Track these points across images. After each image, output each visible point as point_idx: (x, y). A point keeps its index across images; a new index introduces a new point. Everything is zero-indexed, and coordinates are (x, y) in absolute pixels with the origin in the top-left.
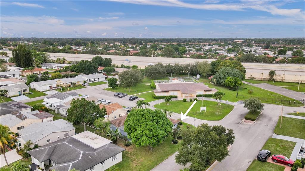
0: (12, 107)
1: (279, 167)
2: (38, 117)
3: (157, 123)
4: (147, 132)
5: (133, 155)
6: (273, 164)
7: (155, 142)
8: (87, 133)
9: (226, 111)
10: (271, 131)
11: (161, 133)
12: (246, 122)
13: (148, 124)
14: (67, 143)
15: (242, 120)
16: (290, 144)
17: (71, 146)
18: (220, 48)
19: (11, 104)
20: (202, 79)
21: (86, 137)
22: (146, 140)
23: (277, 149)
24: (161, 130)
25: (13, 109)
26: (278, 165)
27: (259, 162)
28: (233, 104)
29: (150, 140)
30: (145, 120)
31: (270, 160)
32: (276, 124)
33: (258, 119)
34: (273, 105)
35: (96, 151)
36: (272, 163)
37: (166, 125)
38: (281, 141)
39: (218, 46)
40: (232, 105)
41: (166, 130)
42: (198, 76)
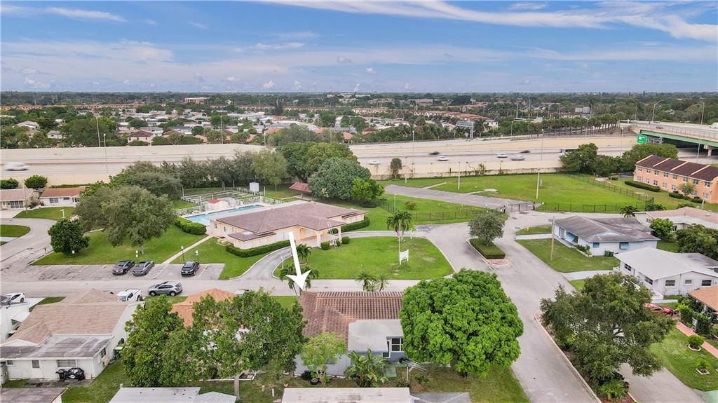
32: (536, 256)
42: (254, 187)
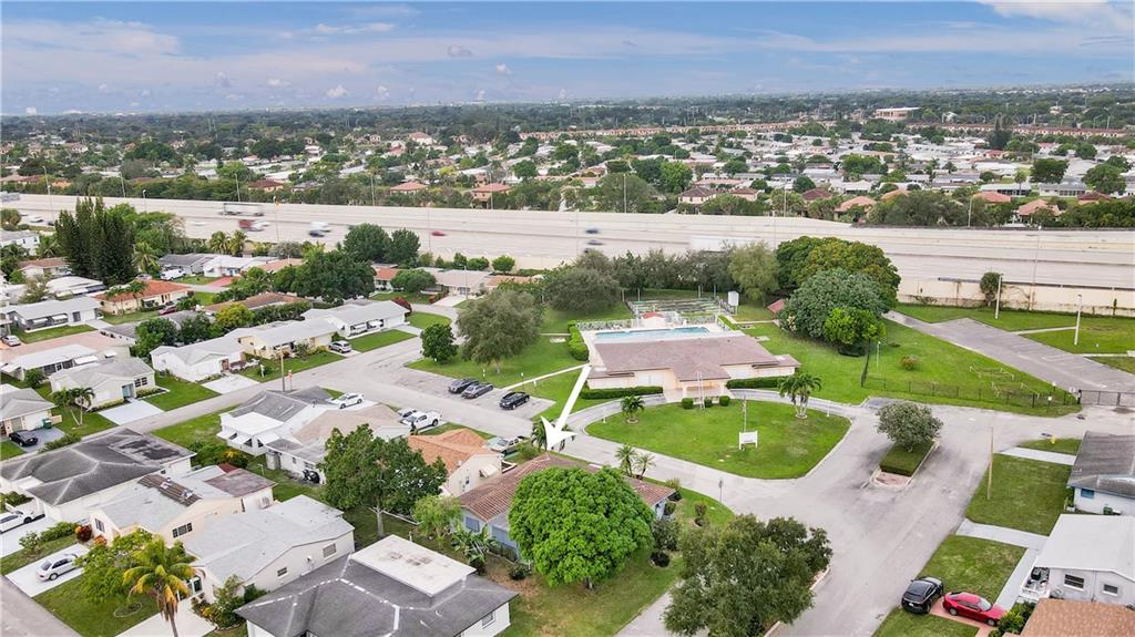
0: (131, 456)
1: (962, 628)
2: (226, 491)
3: (607, 515)
4: (581, 542)
5: (539, 607)
6: (947, 620)
7: (604, 569)
8: (393, 542)
9: (822, 441)
10: (958, 510)
11: (620, 542)
12: (883, 481)
13: (583, 519)
14: (347, 582)
15: (871, 473)
16: (1006, 553)
17: (363, 590)
18: (817, 151)
19: (122, 444)
20: (745, 309)
21: (394, 557)
22: (576, 567)
23: (964, 572)
24: (619, 533)
25: (136, 462)
26: (958, 623)
27: (908, 618)
28: (846, 410)
29: (590, 564)
30: (572, 508)
31: (938, 611)
32: (976, 486)
33: (923, 468)
34: (979, 410)
35: (438, 604)
36: (942, 618)
37: (634, 519)
38: (983, 544)
39: (811, 139)
40: (845, 416)
41: (633, 531)
42: (733, 298)
